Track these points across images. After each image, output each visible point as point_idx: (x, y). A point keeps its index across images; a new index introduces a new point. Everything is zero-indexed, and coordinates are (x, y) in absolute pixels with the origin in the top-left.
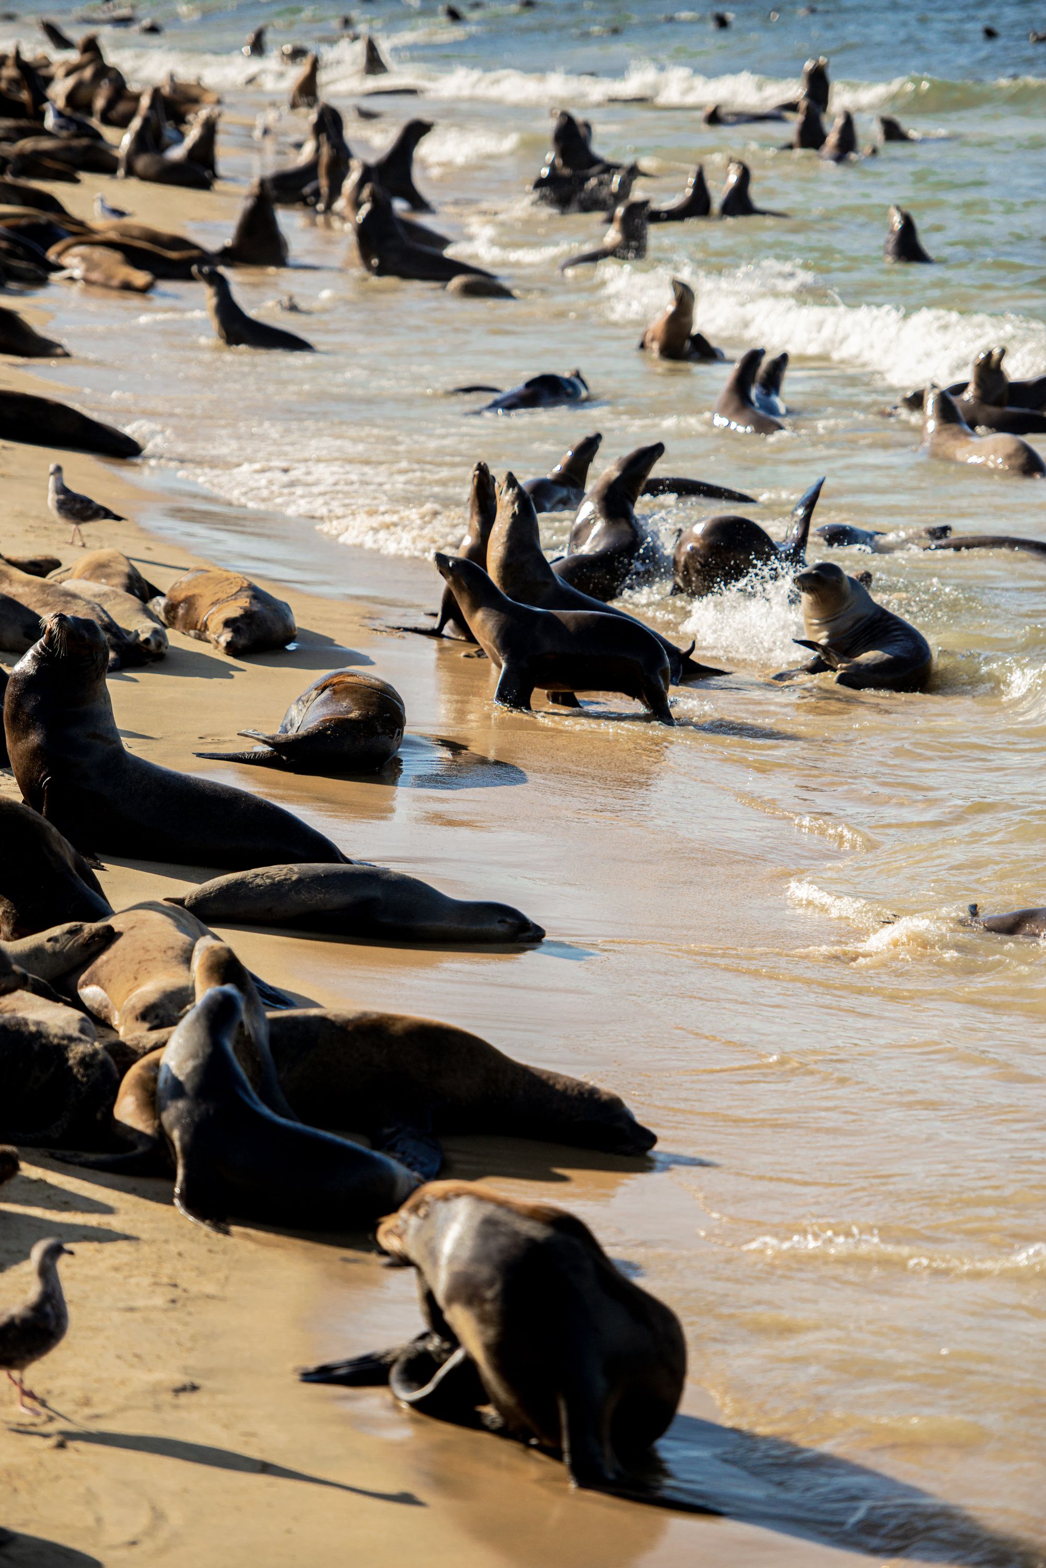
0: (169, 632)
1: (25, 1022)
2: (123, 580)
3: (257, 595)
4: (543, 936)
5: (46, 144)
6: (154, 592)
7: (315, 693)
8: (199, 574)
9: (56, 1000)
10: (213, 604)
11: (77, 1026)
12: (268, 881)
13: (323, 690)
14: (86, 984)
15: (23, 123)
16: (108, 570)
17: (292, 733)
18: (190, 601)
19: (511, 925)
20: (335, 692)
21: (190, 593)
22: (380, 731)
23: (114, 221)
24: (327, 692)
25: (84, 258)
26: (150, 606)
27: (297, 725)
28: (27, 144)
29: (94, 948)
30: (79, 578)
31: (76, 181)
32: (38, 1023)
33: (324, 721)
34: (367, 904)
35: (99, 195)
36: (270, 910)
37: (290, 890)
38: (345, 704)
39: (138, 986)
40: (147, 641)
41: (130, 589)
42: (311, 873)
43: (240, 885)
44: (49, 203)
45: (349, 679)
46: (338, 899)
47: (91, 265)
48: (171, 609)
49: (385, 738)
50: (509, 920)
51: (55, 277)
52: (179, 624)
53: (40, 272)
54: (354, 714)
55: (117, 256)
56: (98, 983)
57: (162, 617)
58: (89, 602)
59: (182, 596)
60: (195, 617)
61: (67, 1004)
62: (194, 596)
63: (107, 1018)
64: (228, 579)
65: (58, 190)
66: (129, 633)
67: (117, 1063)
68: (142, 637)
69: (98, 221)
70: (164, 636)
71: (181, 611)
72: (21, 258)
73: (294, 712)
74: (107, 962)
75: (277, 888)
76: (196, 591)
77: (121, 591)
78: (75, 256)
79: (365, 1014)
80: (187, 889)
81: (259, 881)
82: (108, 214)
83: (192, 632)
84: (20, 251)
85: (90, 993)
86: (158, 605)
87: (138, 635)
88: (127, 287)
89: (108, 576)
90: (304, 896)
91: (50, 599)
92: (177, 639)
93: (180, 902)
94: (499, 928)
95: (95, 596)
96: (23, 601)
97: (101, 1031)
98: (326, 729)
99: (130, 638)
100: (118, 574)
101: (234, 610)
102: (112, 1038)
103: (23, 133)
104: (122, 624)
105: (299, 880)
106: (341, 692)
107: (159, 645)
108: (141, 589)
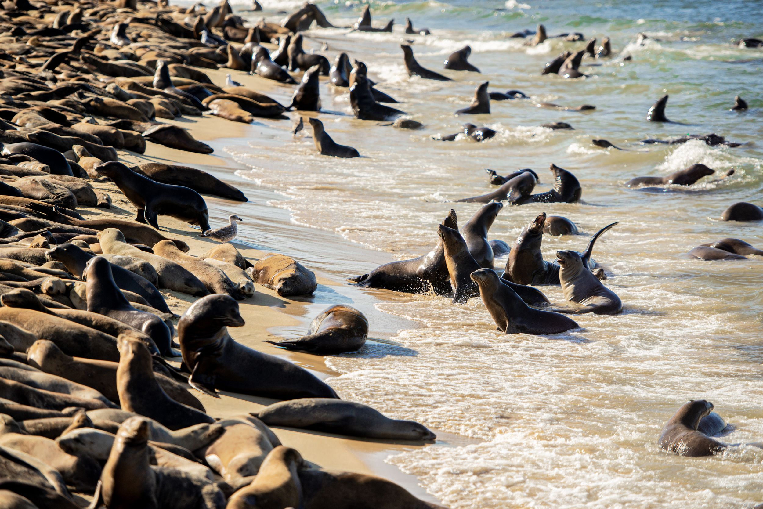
0: (255, 284)
1: (179, 472)
2: (234, 259)
3: (298, 267)
4: (435, 438)
5: (203, 50)
6: (249, 265)
7: (325, 315)
8: (271, 257)
9: (195, 461)
10: (277, 271)
11: (204, 474)
12: (300, 406)
13: (329, 313)
14: (209, 454)
15: (192, 40)
16: (226, 254)
17: (313, 334)
18: (265, 270)
19: (419, 432)
20: (335, 315)
21: (265, 266)
22: (356, 335)
23: (235, 87)
24: (331, 315)
25: (219, 105)
26: (246, 271)
27: (316, 330)
28: (194, 50)
29: (213, 437)
30: (212, 257)
31: (217, 68)
32: (186, 473)
33: (329, 329)
34: (347, 419)
35: (228, 75)
36: (300, 420)
37: (310, 411)
38: (339, 321)
39: (235, 455)
40: (243, 288)
41: (237, 264)
42: (321, 403)
43: (286, 407)
44: (203, 78)
45: (341, 309)
46: (333, 416)
47: (223, 108)
48: (256, 273)
49: (357, 339)
50: (418, 430)
51: (205, 113)
52: (260, 281)
53: (199, 111)
54: (344, 326)
55: (236, 104)
56: (216, 454)
57: (252, 277)
58: (216, 269)
59: (262, 267)
60: (268, 277)
61: (200, 463)
62: (268, 267)
63: (219, 471)
64: (284, 259)
65: (208, 72)
66: (236, 284)
67: (225, 493)
68: (241, 286)
69: (228, 88)
70: (252, 286)
71: (261, 274)
72: (189, 104)
73: (314, 324)
74: (220, 443)
75: (304, 410)
76: (269, 265)
77: (232, 264)
78: (215, 104)
79: (345, 473)
80: (261, 409)
81: (295, 406)
82: (232, 85)
83: (266, 285)
84: (189, 100)
85: (211, 458)
86: (250, 271)
87: (239, 285)
88: (240, 120)
89: (226, 257)
90: (317, 414)
91: (198, 267)
92: (259, 288)
93: (256, 415)
94: (413, 434)
95: (220, 266)
96: (185, 267)
97: (216, 477)
98: (330, 333)
99: (236, 286)
100: (232, 256)
101: (287, 274)
102: (221, 480)
103: (192, 45)
104: (232, 280)
105: (315, 407)
106: (338, 315)
107: (250, 290)
108: (242, 263)
